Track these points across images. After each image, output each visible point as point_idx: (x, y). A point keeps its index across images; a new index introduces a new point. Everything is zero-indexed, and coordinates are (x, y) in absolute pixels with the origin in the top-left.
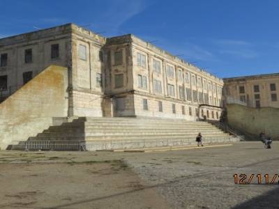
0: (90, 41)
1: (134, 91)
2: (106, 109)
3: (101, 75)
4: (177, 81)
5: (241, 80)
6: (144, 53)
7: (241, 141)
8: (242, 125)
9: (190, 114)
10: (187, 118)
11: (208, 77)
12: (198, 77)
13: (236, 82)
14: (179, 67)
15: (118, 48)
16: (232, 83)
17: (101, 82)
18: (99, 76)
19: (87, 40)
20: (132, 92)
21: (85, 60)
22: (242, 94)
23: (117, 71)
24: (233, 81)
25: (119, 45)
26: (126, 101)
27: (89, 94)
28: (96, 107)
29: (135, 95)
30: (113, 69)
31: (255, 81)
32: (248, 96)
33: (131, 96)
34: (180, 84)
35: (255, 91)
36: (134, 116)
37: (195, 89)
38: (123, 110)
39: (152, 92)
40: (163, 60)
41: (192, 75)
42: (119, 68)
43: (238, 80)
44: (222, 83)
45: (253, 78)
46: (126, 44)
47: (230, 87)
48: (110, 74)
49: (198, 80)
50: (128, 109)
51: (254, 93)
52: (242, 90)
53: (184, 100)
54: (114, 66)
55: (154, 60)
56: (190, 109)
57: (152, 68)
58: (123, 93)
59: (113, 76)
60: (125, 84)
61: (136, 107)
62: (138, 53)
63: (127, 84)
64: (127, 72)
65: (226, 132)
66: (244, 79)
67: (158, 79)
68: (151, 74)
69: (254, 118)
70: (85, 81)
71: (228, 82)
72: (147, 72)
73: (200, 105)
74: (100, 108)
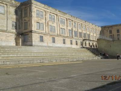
0: (7, 4)
1: (32, 31)
2: (18, 42)
3: (16, 22)
4: (67, 27)
5: (110, 27)
6: (42, 11)
7: (101, 59)
8: (105, 50)
9: (77, 44)
10: (74, 46)
11: (90, 26)
12: (83, 25)
13: (108, 28)
14: (69, 19)
15: (25, 8)
16: (106, 28)
17: (16, 27)
18: (14, 23)
19: (5, 3)
20: (31, 31)
21: (4, 14)
22: (111, 34)
23: (25, 20)
24: (106, 27)
25: (26, 6)
26: (29, 37)
27: (6, 33)
28: (11, 40)
29: (33, 34)
30: (23, 19)
31: (117, 27)
32: (113, 35)
33: (31, 34)
34: (70, 28)
35: (117, 33)
36: (31, 45)
37: (81, 31)
38: (27, 42)
39: (47, 32)
40: (57, 15)
41: (79, 24)
42: (26, 19)
43: (109, 27)
44: (100, 29)
45: (116, 25)
46: (29, 5)
47: (105, 31)
48: (22, 23)
49: (83, 27)
50: (29, 41)
51: (117, 34)
52: (111, 32)
53: (73, 37)
54: (24, 18)
55: (50, 14)
56: (76, 42)
57: (48, 19)
58: (27, 32)
59: (23, 23)
60: (28, 28)
61: (33, 40)
62: (37, 10)
63: (29, 28)
64: (29, 21)
65: (94, 54)
66: (111, 27)
67: (53, 25)
68: (47, 22)
69: (111, 46)
70: (3, 26)
71: (103, 28)
72: (44, 21)
73: (84, 40)
74: (14, 41)
